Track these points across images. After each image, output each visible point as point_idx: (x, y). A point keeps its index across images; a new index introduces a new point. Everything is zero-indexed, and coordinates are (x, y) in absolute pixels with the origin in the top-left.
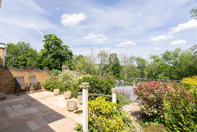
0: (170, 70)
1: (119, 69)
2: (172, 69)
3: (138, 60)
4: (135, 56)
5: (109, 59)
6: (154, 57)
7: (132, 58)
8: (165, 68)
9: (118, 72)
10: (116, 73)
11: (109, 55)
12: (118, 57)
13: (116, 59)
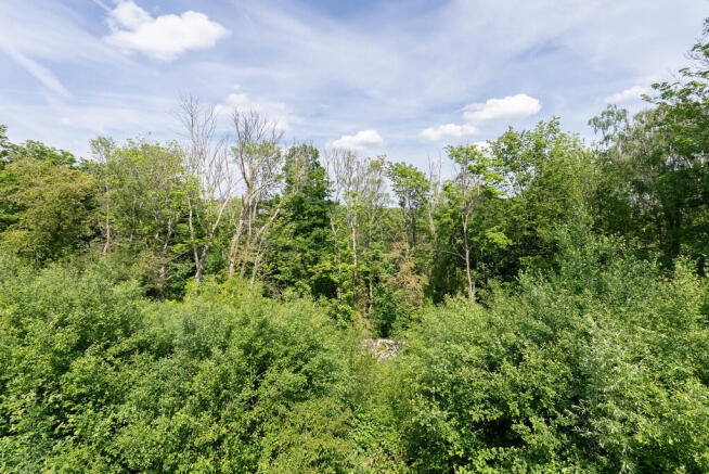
1: (328, 209)
3: (400, 172)
4: (386, 160)
5: (286, 169)
7: (376, 166)
9: (320, 221)
10: (314, 225)
11: (285, 151)
12: (321, 160)
13: (316, 170)
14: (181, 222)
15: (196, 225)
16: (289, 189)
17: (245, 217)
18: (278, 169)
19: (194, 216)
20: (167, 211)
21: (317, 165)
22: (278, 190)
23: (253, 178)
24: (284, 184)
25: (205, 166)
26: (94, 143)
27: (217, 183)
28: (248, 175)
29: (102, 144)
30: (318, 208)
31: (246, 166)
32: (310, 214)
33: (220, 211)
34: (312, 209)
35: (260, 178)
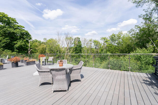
0: (115, 48)
1: (81, 49)
2: (116, 48)
3: (95, 42)
4: (92, 39)
5: (74, 42)
6: (104, 39)
7: (91, 41)
8: (111, 47)
9: (80, 51)
10: (79, 52)
11: (74, 39)
12: (80, 40)
13: (79, 42)
14: (57, 52)
15: (59, 52)
16: (74, 46)
17: (67, 51)
18: (73, 42)
19: (59, 51)
20: (55, 50)
21: (80, 41)
22: (73, 46)
23: (68, 44)
24: (74, 45)
25: (60, 42)
26: (44, 39)
27: (62, 45)
28: (67, 43)
29: (45, 39)
30: (80, 49)
31: (67, 42)
32: (78, 50)
33: (63, 49)
34: (79, 49)
35: (70, 44)
